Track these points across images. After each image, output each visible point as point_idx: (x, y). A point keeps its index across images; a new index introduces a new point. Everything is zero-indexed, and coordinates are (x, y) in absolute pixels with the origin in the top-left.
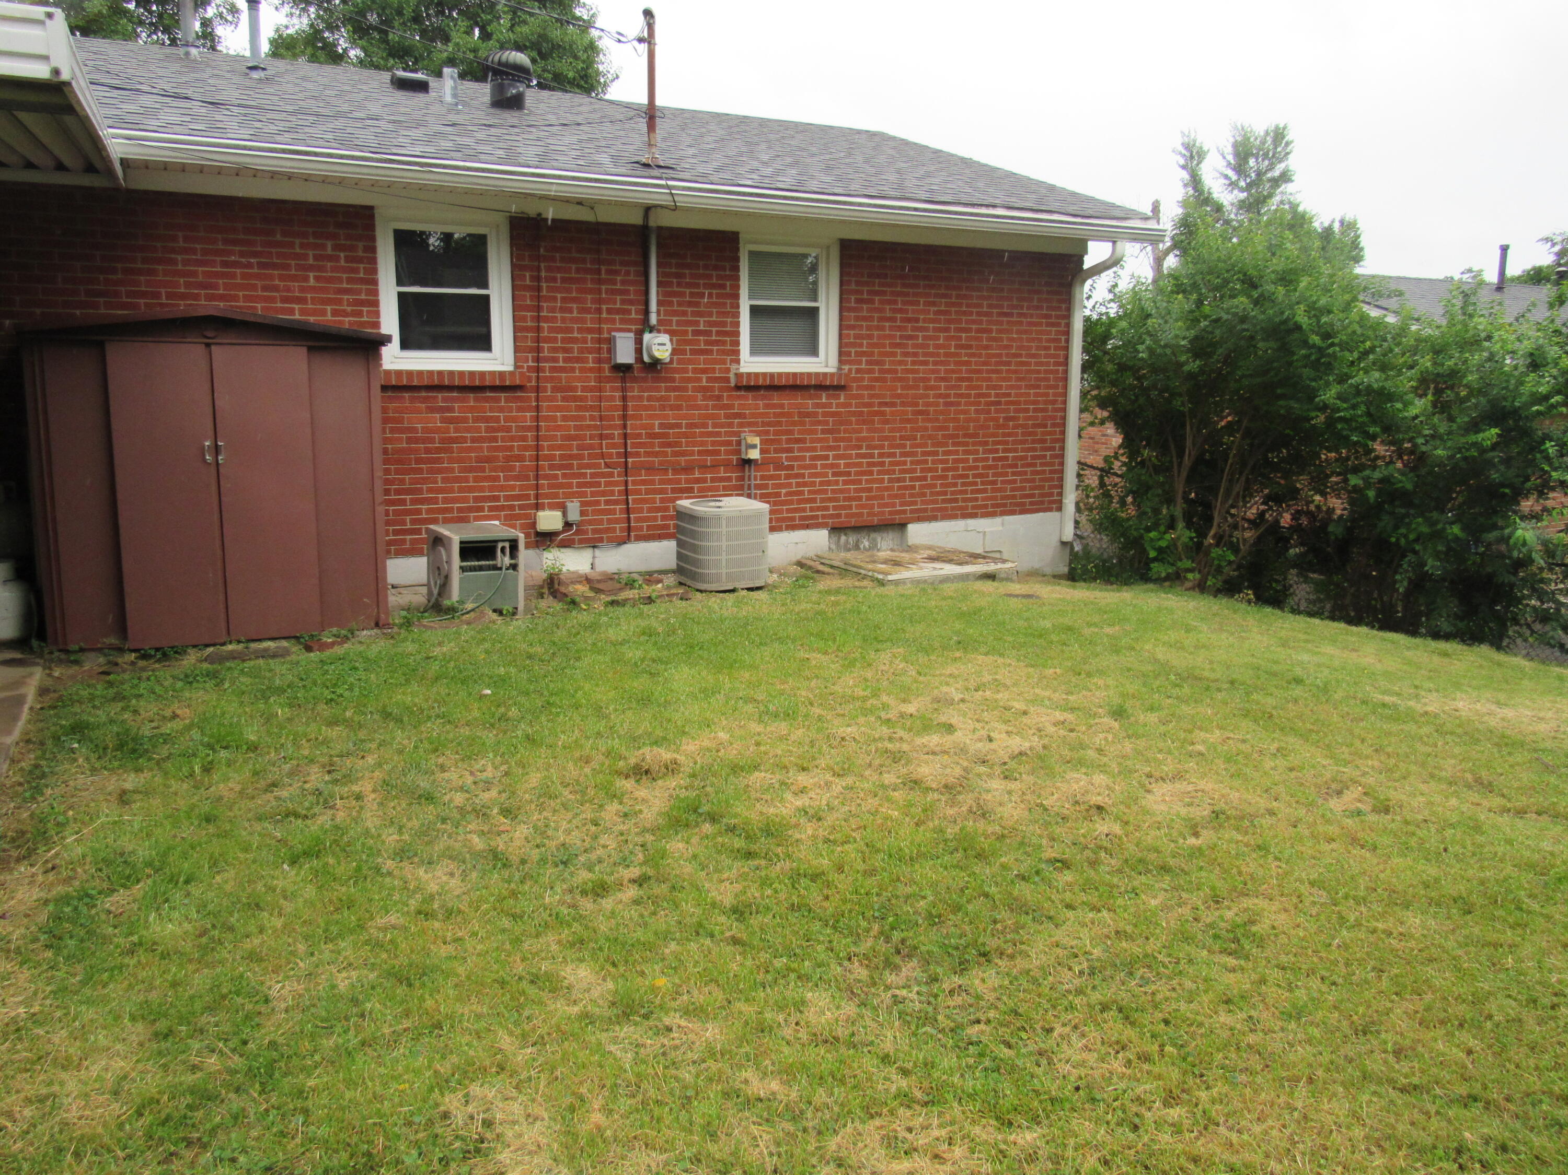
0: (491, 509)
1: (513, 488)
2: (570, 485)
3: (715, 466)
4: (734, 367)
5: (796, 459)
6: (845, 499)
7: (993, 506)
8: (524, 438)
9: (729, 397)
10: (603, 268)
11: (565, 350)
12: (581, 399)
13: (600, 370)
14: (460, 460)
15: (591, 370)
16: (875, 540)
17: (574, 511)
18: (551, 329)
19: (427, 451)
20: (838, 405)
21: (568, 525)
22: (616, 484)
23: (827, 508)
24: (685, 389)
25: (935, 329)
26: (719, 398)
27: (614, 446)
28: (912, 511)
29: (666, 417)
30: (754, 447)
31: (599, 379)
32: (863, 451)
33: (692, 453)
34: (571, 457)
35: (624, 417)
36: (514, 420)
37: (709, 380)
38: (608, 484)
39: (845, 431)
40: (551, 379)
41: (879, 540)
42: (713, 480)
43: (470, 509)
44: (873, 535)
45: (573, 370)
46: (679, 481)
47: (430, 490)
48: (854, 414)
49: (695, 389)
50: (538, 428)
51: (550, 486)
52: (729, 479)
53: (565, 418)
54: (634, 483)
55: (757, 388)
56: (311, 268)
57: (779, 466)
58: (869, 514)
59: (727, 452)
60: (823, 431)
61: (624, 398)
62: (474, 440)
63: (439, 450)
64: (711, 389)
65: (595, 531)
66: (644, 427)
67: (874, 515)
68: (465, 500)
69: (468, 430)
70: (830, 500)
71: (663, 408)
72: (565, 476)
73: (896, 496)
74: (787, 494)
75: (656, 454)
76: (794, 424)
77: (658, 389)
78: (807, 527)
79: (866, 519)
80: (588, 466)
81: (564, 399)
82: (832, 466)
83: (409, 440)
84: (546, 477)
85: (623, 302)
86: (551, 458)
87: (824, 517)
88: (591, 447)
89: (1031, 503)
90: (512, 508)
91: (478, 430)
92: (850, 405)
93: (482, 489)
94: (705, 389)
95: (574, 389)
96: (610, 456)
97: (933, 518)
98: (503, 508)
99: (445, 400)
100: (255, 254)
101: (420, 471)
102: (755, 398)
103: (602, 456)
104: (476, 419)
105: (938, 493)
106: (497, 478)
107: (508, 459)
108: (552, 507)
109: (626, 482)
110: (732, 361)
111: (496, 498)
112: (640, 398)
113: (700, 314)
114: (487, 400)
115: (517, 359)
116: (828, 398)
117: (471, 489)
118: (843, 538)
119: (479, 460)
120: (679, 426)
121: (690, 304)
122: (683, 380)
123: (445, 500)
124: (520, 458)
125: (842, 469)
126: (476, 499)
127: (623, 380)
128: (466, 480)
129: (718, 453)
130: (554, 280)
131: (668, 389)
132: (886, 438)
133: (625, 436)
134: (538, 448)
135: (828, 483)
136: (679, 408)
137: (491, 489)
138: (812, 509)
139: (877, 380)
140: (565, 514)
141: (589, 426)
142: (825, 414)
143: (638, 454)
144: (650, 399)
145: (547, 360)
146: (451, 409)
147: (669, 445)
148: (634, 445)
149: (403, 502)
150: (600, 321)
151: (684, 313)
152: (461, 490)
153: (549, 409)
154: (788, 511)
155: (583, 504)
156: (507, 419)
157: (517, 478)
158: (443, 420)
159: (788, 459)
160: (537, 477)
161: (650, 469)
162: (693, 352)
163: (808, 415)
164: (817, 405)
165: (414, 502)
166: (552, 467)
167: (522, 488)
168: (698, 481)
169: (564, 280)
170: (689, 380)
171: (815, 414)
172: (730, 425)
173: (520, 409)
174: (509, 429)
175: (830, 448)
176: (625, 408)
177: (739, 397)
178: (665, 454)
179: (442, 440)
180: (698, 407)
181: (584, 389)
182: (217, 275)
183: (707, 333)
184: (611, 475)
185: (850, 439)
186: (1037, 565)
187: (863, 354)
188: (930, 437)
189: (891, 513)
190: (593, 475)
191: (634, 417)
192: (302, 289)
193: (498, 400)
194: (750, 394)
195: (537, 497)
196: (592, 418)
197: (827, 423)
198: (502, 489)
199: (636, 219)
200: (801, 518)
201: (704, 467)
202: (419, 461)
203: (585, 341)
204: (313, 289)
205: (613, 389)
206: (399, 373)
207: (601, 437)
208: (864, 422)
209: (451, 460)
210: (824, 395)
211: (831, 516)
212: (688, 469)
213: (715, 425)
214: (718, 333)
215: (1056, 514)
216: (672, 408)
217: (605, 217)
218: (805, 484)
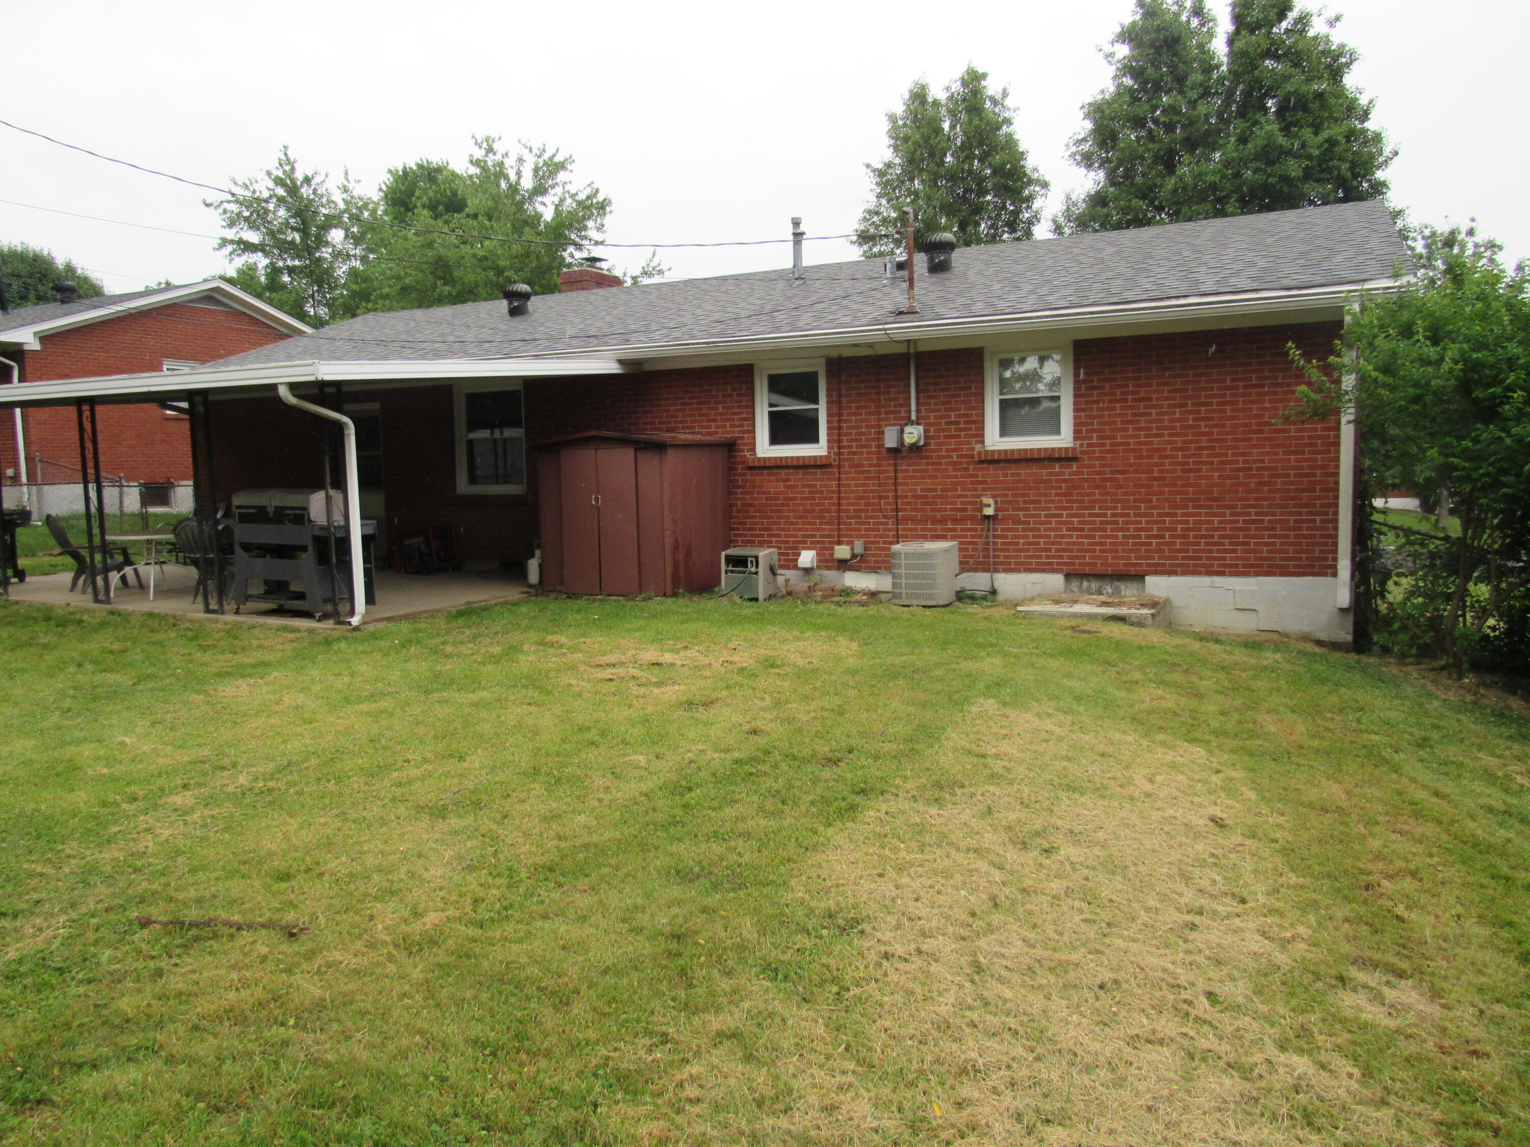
0: (812, 542)
1: (824, 530)
2: (859, 530)
3: (963, 520)
4: (978, 447)
5: (1033, 516)
6: (1079, 550)
7: (1245, 566)
8: (832, 498)
9: (974, 469)
10: (882, 385)
11: (857, 440)
12: (868, 472)
13: (879, 452)
14: (793, 511)
15: (874, 453)
16: (1117, 588)
17: (859, 548)
18: (848, 428)
19: (776, 505)
20: (1070, 474)
21: (854, 556)
22: (890, 530)
23: (1062, 557)
24: (941, 464)
25: (1169, 406)
26: (966, 469)
27: (888, 504)
28: (1148, 565)
29: (926, 484)
30: (989, 506)
31: (878, 459)
32: (1097, 511)
33: (946, 510)
34: (861, 511)
35: (896, 484)
36: (825, 486)
37: (959, 456)
38: (885, 530)
39: (1078, 495)
40: (848, 460)
41: (1123, 588)
42: (962, 530)
43: (800, 542)
44: (1116, 584)
45: (862, 453)
46: (936, 530)
47: (778, 529)
48: (1086, 480)
49: (948, 464)
50: (839, 492)
51: (848, 530)
52: (975, 530)
53: (856, 485)
54: (903, 530)
55: (997, 462)
56: (719, 402)
57: (1017, 521)
58: (1102, 565)
59: (974, 510)
60: (1057, 495)
61: (896, 471)
62: (802, 499)
63: (782, 505)
64: (961, 463)
65: (875, 562)
66: (910, 491)
67: (1108, 565)
68: (796, 536)
69: (798, 493)
70: (1064, 550)
71: (923, 477)
72: (856, 523)
73: (1131, 551)
74: (1024, 544)
75: (919, 510)
76: (1030, 488)
77: (920, 464)
78: (1044, 571)
79: (1100, 569)
80: (871, 517)
81: (856, 472)
82: (1066, 522)
83: (767, 499)
84: (845, 524)
85: (895, 406)
86: (849, 511)
87: (1058, 564)
88: (873, 504)
89: (1295, 566)
90: (823, 542)
91: (803, 492)
92: (1082, 473)
93: (807, 530)
94: (955, 463)
95: (862, 466)
96: (887, 510)
97: (1171, 572)
98: (818, 542)
99: (786, 474)
100: (694, 398)
101: (772, 517)
102: (995, 469)
103: (881, 510)
104: (804, 486)
105: (1179, 551)
106: (815, 524)
107: (822, 511)
108: (848, 543)
109: (897, 530)
110: (977, 442)
111: (814, 536)
112: (907, 471)
113: (952, 410)
114: (809, 474)
115: (829, 447)
116: (1061, 467)
117: (800, 529)
118: (1085, 584)
119: (805, 511)
120: (935, 490)
121: (944, 403)
122: (939, 457)
123: (786, 536)
124: (829, 511)
125: (1076, 525)
126: (803, 536)
127: (896, 459)
128: (797, 523)
129: (965, 510)
130: (850, 395)
131: (927, 464)
132: (1120, 501)
133: (896, 497)
134: (839, 504)
135: (1063, 536)
136: (936, 477)
137: (812, 530)
138: (1047, 557)
139: (1108, 452)
140: (852, 549)
141: (872, 491)
142: (1058, 481)
143: (905, 510)
144: (914, 471)
145: (846, 447)
146: (789, 480)
147: (928, 504)
148: (903, 504)
149: (763, 536)
150: (879, 420)
151: (939, 410)
152: (795, 530)
153: (847, 479)
154: (1026, 557)
155: (865, 543)
156: (821, 486)
157: (826, 524)
158: (785, 486)
159: (1025, 516)
160: (839, 524)
161: (915, 520)
162: (946, 437)
163: (1043, 481)
164: (1051, 474)
165: (769, 536)
166: (848, 517)
167: (830, 530)
168: (950, 530)
169: (857, 395)
170: (943, 457)
171: (1050, 481)
172: (975, 490)
173: (829, 479)
174: (822, 492)
175: (1064, 508)
176: (896, 478)
177: (983, 469)
178: (925, 510)
179: (784, 499)
180: (950, 477)
181: (870, 465)
182: (678, 410)
183: (958, 423)
184: (887, 524)
185: (1082, 501)
186: (1306, 628)
187: (1094, 431)
188: (1167, 500)
189: (1125, 565)
190: (874, 523)
191: (902, 484)
192: (716, 414)
193: (815, 474)
194: (991, 467)
195: (839, 536)
196: (874, 485)
197: (1060, 488)
198: (818, 530)
199: (902, 349)
200: (1037, 563)
201: (955, 520)
202: (771, 511)
203: (870, 433)
204: (721, 414)
205: (888, 465)
206: (764, 459)
207: (880, 498)
208: (1097, 487)
209: (789, 511)
210: (1057, 466)
211: (1066, 564)
212: (943, 521)
213: (963, 490)
214: (965, 423)
215: (1329, 579)
216: (930, 477)
217: (881, 351)
218: (1041, 537)
